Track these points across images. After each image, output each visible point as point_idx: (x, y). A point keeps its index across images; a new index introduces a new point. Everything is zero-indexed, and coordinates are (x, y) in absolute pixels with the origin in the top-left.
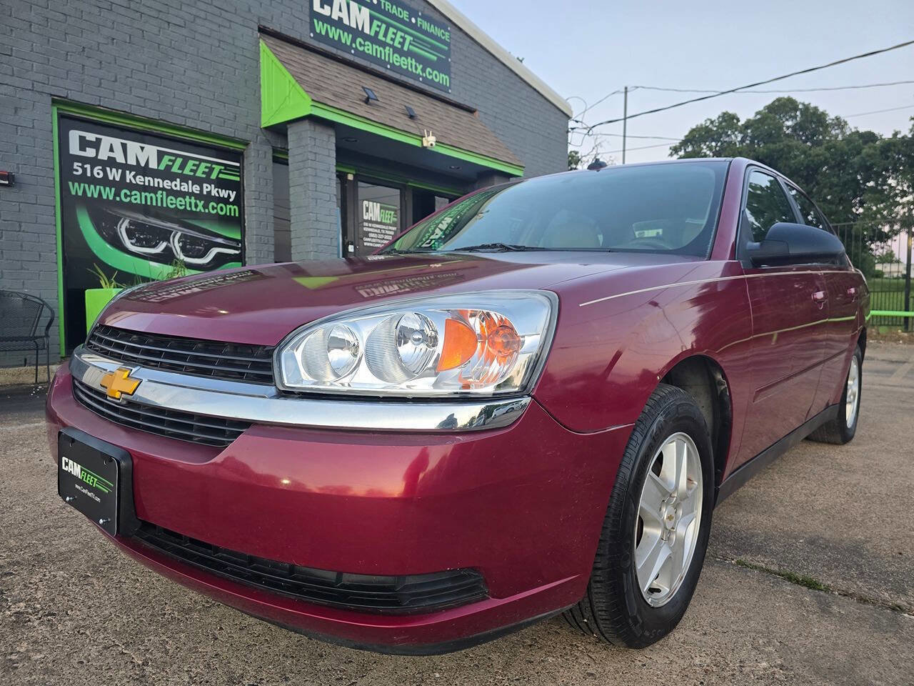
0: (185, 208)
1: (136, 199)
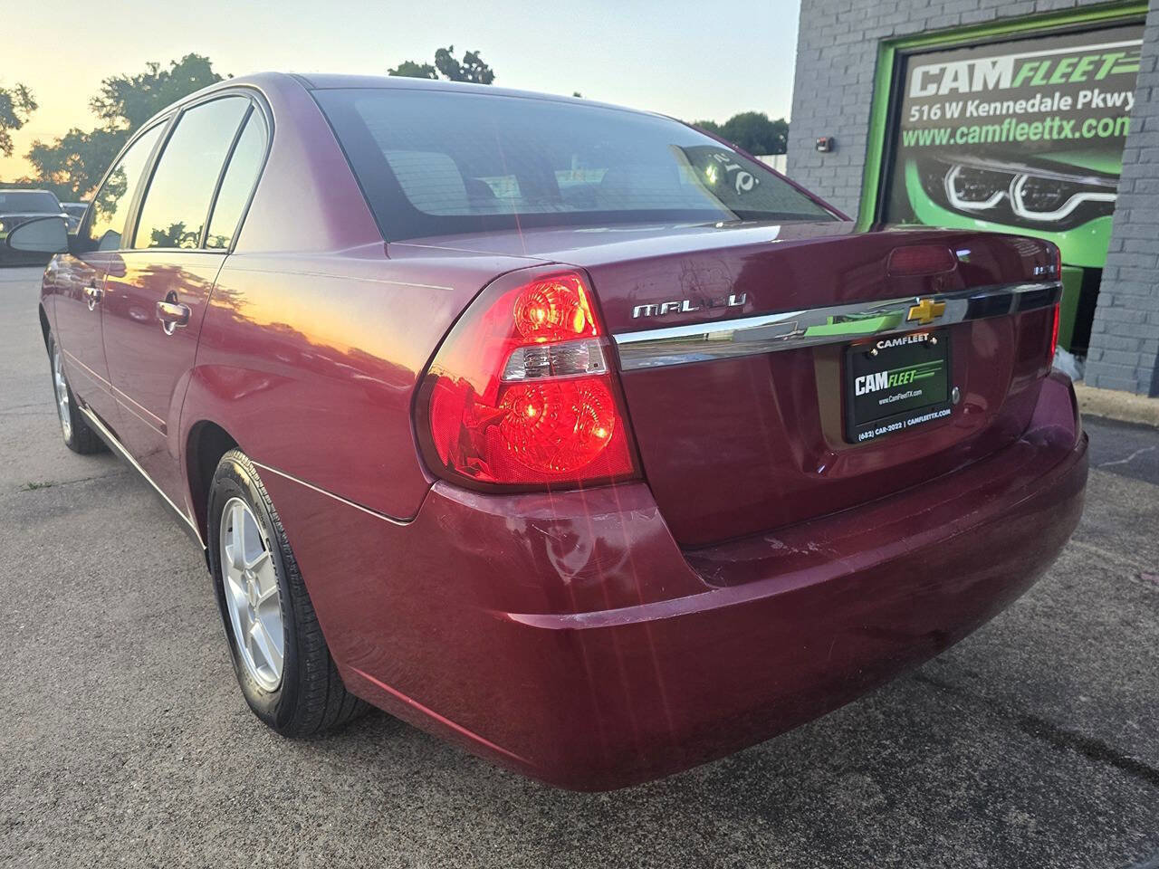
0: (1042, 137)
1: (973, 138)
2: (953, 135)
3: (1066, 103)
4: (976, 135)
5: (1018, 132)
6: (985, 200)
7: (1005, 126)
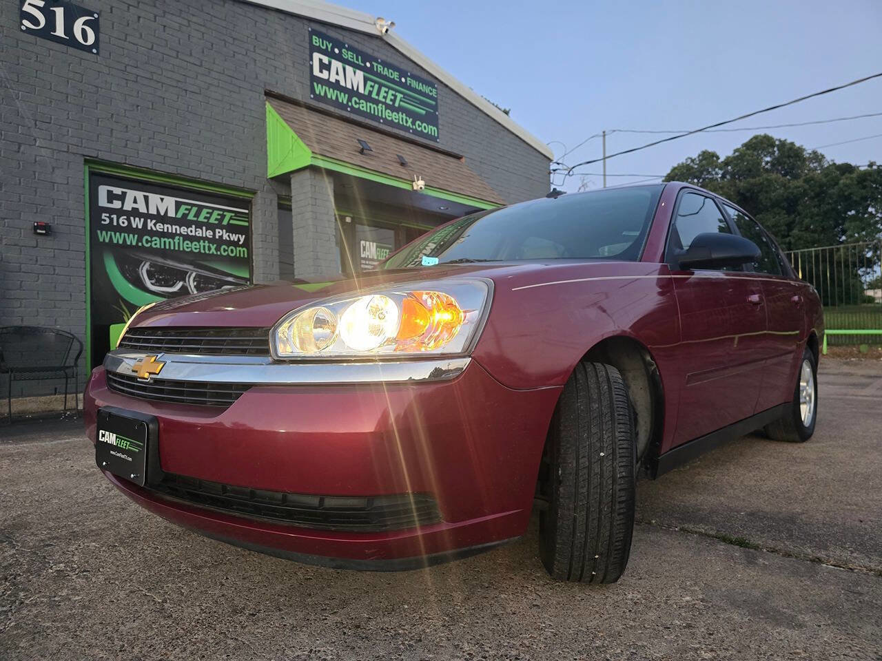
0: (200, 251)
1: (156, 244)
2: (140, 240)
3: (209, 234)
4: (157, 243)
5: (185, 246)
6: (171, 286)
7: (176, 240)
